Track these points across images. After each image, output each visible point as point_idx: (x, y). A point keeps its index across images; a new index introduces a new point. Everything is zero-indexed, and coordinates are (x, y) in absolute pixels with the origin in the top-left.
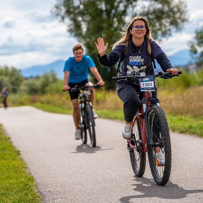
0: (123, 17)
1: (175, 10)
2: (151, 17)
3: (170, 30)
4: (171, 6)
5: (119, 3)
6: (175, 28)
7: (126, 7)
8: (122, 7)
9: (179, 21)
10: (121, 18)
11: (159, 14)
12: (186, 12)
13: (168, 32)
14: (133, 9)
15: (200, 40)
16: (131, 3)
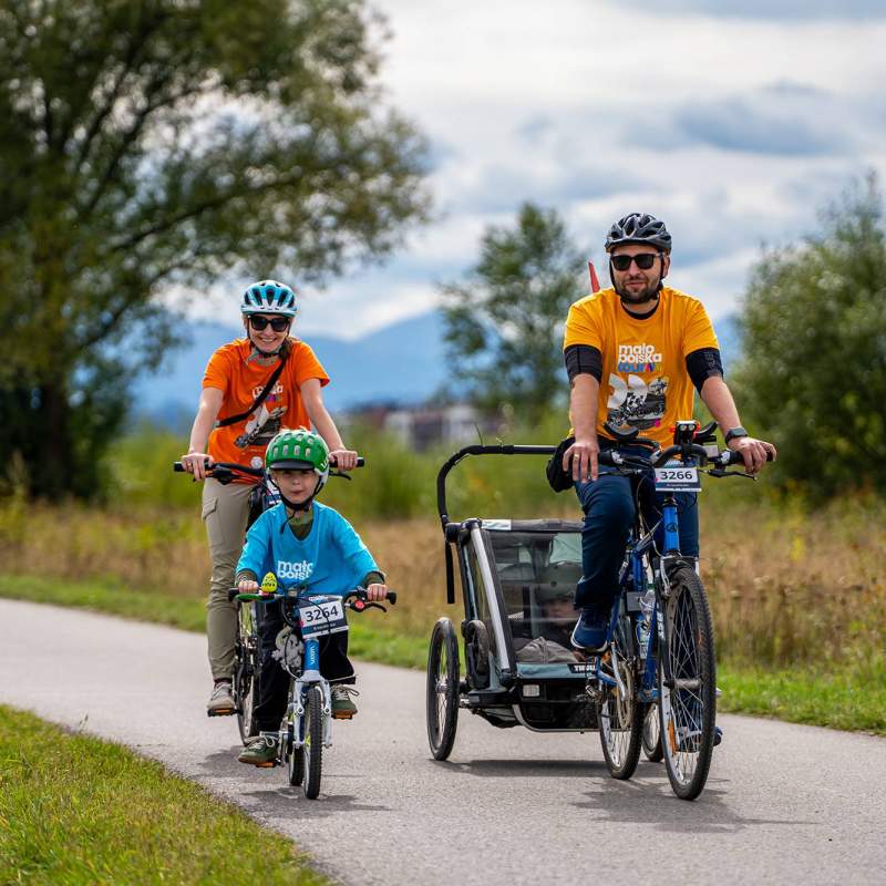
0: (125, 161)
1: (372, 157)
2: (257, 176)
3: (335, 247)
4: (355, 140)
5: (112, 97)
6: (360, 239)
7: (142, 116)
8: (122, 116)
9: (383, 211)
10: (114, 165)
11: (296, 170)
12: (420, 172)
13: (330, 256)
14: (177, 134)
15: (503, 290)
16: (169, 102)
